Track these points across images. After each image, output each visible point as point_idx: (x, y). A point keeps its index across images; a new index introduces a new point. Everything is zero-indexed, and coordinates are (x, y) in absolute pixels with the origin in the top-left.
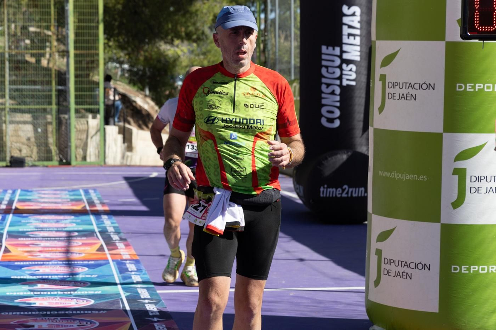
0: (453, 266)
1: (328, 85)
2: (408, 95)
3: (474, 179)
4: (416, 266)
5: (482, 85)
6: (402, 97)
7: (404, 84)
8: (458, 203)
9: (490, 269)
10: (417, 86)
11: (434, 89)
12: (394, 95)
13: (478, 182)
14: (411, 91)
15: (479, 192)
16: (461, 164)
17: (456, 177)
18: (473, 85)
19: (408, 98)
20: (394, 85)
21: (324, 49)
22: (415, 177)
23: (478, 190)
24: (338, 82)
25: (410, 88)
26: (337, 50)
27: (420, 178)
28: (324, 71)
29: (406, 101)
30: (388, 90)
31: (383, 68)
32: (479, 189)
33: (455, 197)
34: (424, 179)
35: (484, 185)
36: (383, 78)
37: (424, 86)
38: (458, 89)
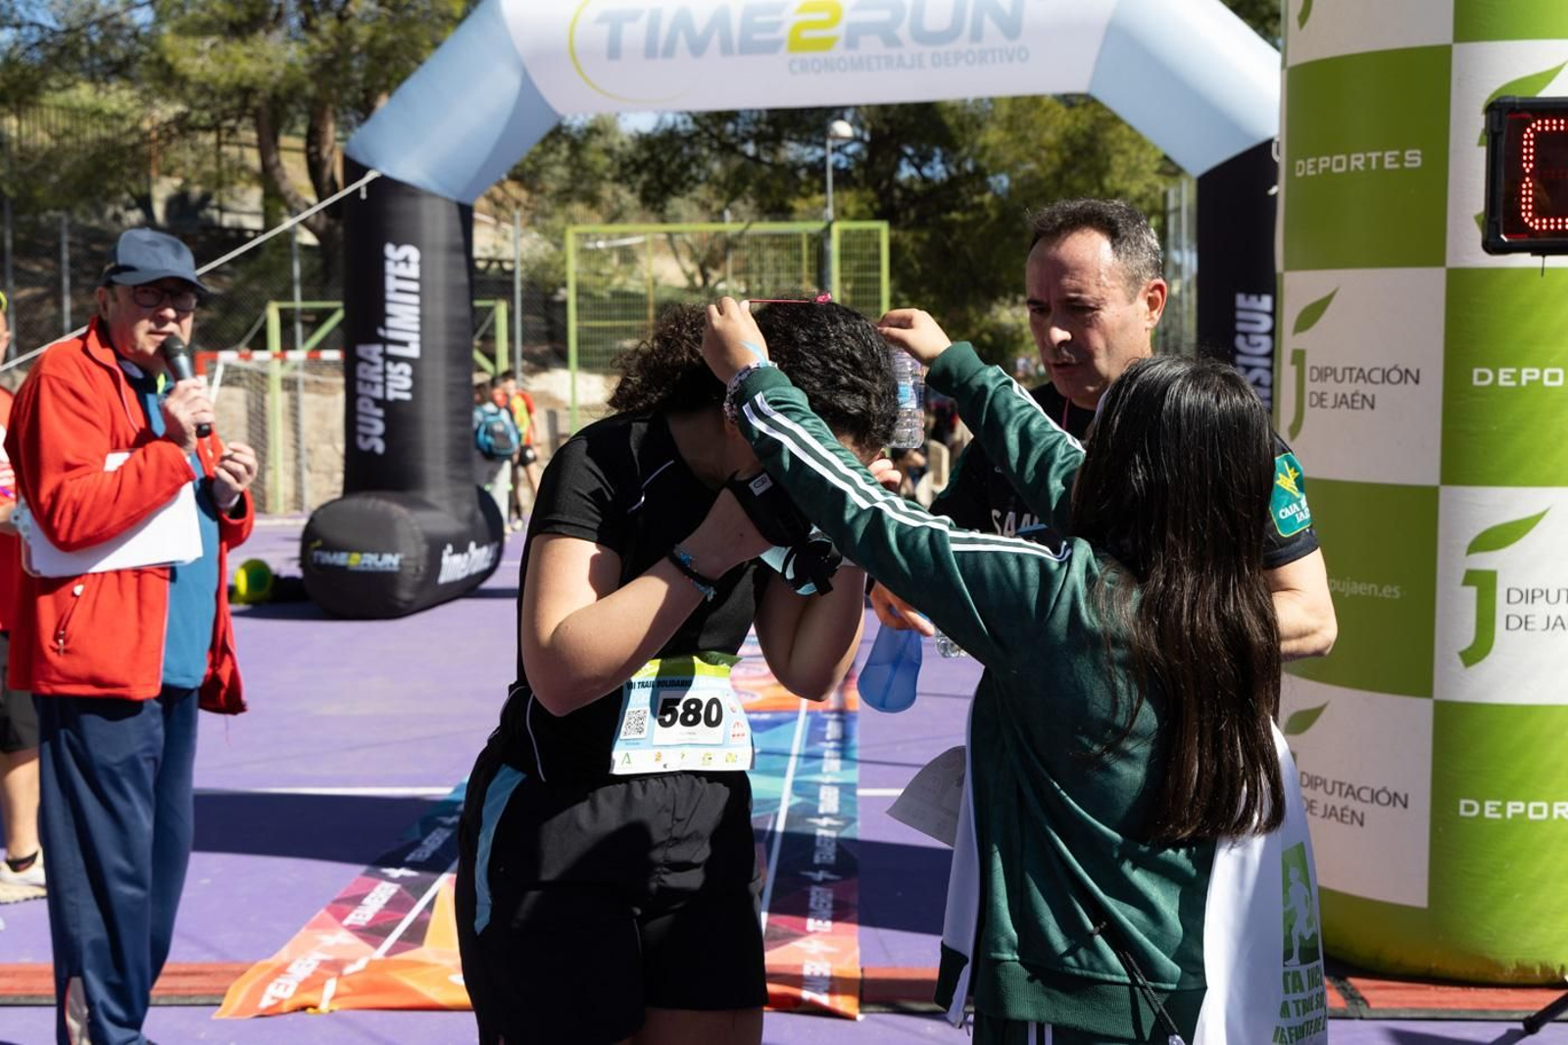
0: (1463, 802)
1: (1249, 368)
2: (1356, 398)
3: (1515, 596)
4: (1375, 797)
5: (1537, 371)
6: (1343, 401)
7: (1347, 372)
8: (1474, 654)
9: (1556, 812)
10: (1377, 376)
11: (1417, 382)
12: (1324, 397)
13: (1527, 601)
14: (1363, 388)
15: (1529, 626)
16: (1485, 561)
17: (1472, 591)
18: (1513, 370)
19: (1356, 405)
20: (1324, 374)
21: (1240, 300)
22: (1373, 589)
23: (1526, 623)
24: (1266, 362)
25: (1361, 381)
26: (1266, 302)
27: (1384, 591)
28: (1240, 342)
29: (1350, 410)
30: (1309, 387)
31: (1299, 335)
32: (1529, 619)
33: (1467, 637)
34: (1393, 593)
35: (1540, 610)
36: (1299, 357)
37: (1394, 376)
38: (1476, 382)
